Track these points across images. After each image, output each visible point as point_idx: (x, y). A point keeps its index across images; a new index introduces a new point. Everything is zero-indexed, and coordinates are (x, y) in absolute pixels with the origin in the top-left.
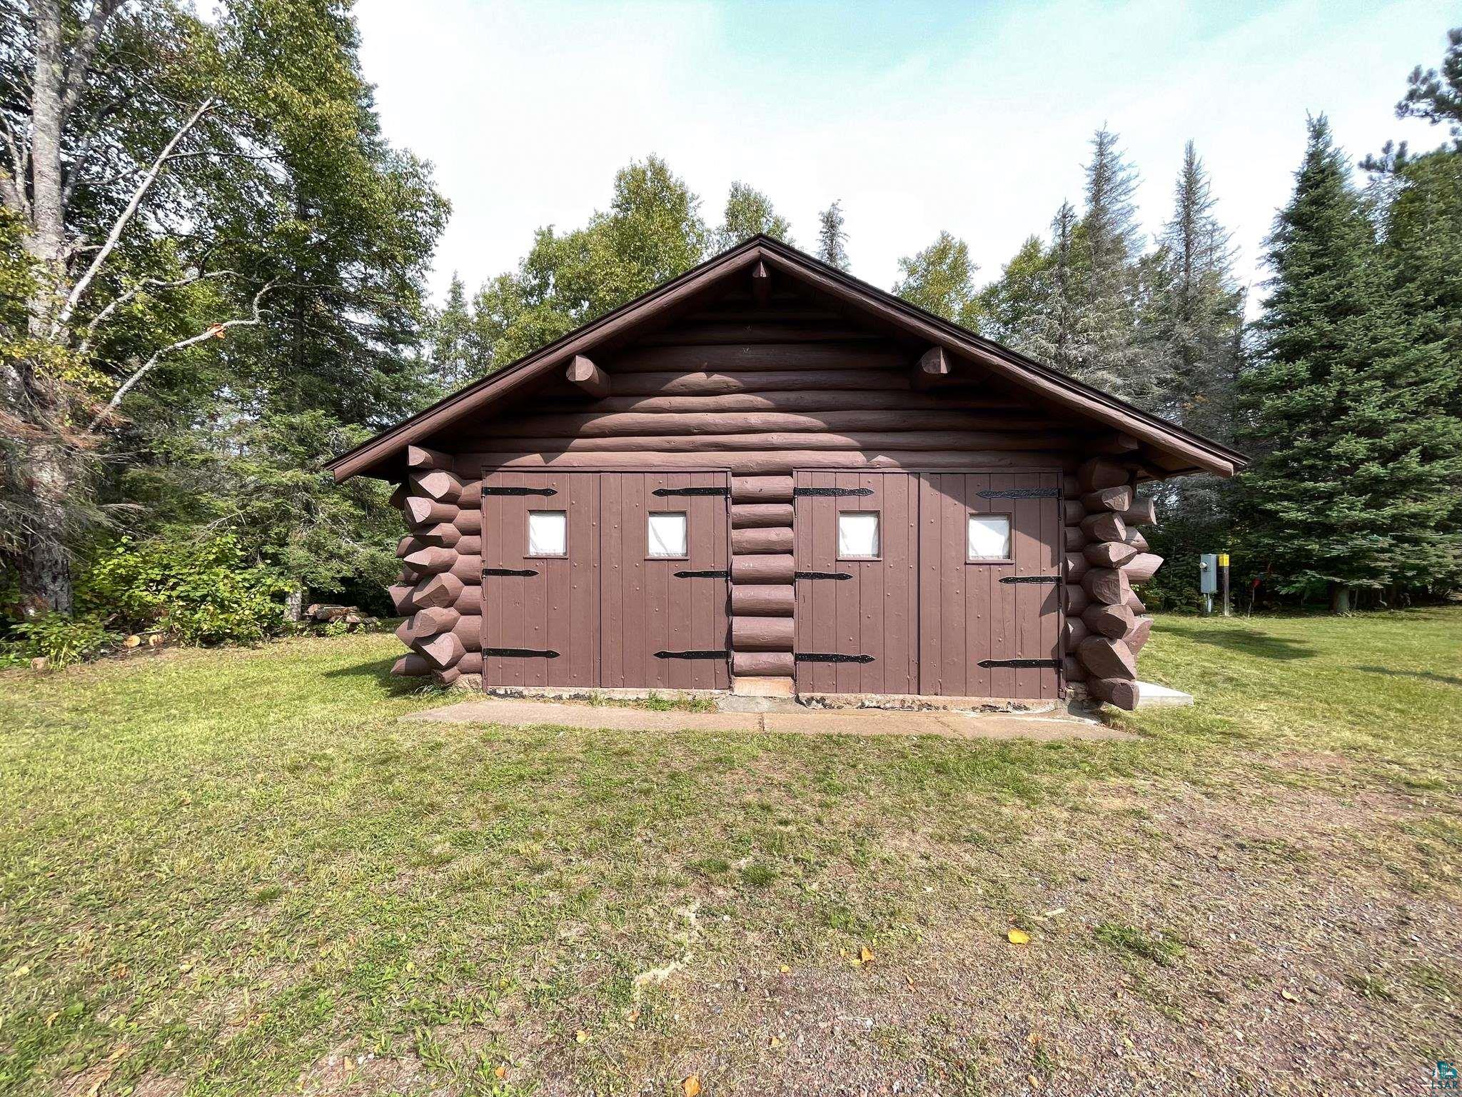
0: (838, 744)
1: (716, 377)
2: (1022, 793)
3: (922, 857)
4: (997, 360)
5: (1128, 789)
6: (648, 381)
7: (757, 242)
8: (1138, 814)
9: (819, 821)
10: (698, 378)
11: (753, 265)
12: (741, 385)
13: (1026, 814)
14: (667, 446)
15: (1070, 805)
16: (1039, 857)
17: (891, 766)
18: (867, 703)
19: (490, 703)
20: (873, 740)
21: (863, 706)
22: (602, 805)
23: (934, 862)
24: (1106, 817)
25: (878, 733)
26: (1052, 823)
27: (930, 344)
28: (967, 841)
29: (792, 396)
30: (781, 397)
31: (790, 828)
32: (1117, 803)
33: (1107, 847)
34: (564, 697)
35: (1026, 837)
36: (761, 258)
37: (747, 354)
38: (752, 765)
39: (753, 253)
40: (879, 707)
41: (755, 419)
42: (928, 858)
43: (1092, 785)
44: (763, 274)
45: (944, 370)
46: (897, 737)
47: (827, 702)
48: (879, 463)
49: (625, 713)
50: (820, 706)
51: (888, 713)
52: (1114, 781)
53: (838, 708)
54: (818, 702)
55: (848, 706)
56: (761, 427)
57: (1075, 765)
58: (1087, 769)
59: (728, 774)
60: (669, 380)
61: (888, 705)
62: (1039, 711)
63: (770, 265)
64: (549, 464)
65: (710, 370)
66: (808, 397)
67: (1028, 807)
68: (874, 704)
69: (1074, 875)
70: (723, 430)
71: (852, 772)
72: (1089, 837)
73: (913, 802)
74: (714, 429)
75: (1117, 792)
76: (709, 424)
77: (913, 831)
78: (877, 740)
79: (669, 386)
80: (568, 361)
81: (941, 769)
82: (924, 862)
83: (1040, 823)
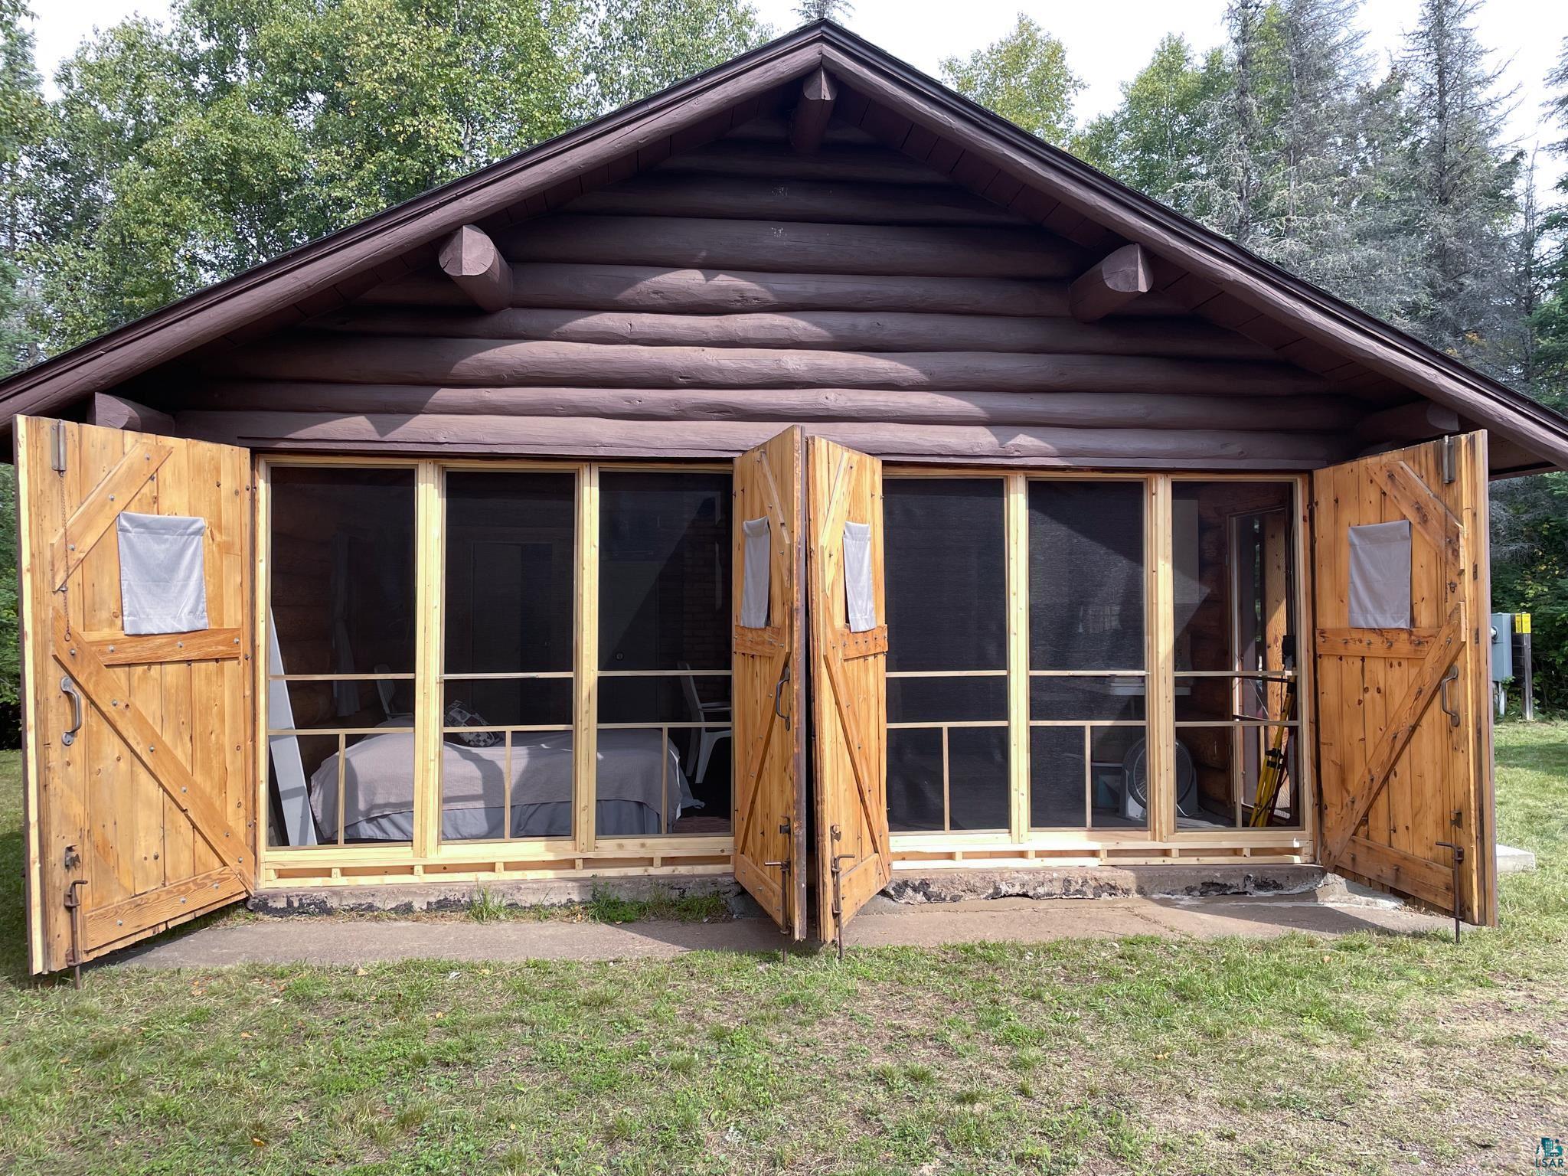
0: (990, 961)
1: (723, 280)
2: (1335, 1024)
3: (1221, 1137)
4: (1233, 273)
5: (1495, 1008)
6: (591, 280)
7: (817, 33)
8: (1527, 1041)
9: (1023, 1091)
10: (689, 280)
11: (807, 75)
12: (770, 298)
13: (1358, 1057)
14: (627, 407)
15: (1419, 1036)
16: (1403, 1120)
17: (1101, 993)
18: (1004, 888)
19: (261, 928)
20: (1047, 951)
21: (997, 894)
22: (610, 1098)
23: (1246, 1143)
24: (1481, 1051)
25: (1047, 939)
26: (1402, 1068)
27: (1114, 239)
28: (1283, 1107)
29: (863, 322)
30: (842, 322)
31: (978, 1107)
32: (1486, 1029)
33: (1500, 1096)
34: (416, 906)
35: (1373, 1093)
36: (822, 65)
37: (778, 239)
38: (856, 1008)
39: (808, 55)
40: (1025, 895)
41: (794, 361)
42: (1231, 1138)
43: (1439, 1003)
44: (826, 95)
45: (1143, 287)
46: (1087, 944)
47: (933, 889)
48: (1018, 448)
49: (550, 931)
50: (920, 897)
51: (1043, 904)
52: (1470, 995)
53: (954, 899)
54: (915, 890)
55: (969, 896)
56: (808, 377)
57: (1400, 974)
58: (1422, 979)
59: (818, 1027)
60: (632, 282)
61: (1041, 890)
62: (1296, 890)
63: (838, 79)
64: (386, 438)
65: (710, 266)
66: (893, 325)
67: (1354, 1046)
68: (1017, 889)
69: (1469, 1141)
70: (735, 381)
71: (1036, 1006)
72: (1468, 1083)
73: (1166, 1049)
74: (718, 378)
75: (1481, 1011)
76: (708, 369)
77: (1188, 1097)
78: (1051, 951)
79: (628, 294)
80: (447, 236)
81: (1184, 993)
82: (1227, 1145)
83: (1383, 1069)
